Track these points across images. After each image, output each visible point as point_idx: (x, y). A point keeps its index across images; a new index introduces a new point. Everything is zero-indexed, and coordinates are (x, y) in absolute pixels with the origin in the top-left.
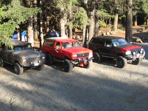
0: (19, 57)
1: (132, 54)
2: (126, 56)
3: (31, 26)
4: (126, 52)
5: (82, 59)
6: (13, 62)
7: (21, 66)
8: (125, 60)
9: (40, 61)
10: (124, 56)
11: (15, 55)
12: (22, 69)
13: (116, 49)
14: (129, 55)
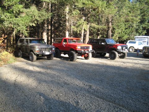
0: (33, 46)
1: (122, 49)
2: (117, 50)
3: (45, 32)
4: (118, 47)
5: (84, 51)
6: (29, 51)
7: (35, 54)
8: (117, 53)
9: (50, 51)
10: (116, 50)
11: (30, 46)
12: (35, 57)
13: (109, 46)
14: (120, 49)
